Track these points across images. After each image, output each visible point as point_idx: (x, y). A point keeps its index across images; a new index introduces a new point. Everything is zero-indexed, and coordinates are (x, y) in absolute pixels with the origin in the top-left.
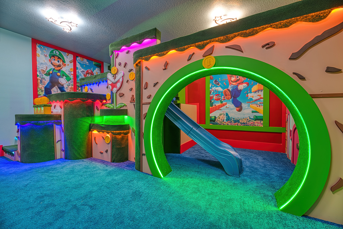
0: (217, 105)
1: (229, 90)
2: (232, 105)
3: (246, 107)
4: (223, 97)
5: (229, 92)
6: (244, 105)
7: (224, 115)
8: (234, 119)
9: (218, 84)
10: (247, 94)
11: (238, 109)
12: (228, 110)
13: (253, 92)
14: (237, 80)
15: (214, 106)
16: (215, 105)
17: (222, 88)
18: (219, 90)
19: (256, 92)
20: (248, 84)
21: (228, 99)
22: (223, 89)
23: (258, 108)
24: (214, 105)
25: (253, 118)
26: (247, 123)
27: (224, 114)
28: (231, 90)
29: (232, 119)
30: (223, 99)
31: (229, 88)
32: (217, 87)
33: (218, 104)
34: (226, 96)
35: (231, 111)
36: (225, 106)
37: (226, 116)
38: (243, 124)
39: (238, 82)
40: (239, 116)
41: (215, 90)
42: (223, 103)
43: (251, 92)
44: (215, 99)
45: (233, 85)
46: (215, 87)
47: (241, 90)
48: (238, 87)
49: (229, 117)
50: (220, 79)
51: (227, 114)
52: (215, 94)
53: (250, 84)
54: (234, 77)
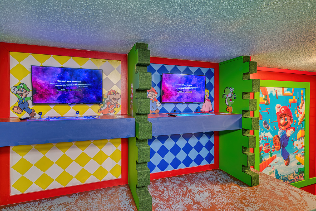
0: (266, 159)
1: (278, 136)
2: (281, 157)
3: (292, 159)
4: (272, 147)
5: (278, 140)
6: (291, 156)
7: (274, 174)
8: (283, 176)
9: (268, 128)
10: (294, 141)
11: (286, 162)
12: (277, 165)
13: (298, 139)
14: (286, 123)
15: (263, 162)
16: (265, 160)
17: (272, 133)
18: (268, 137)
19: (299, 139)
20: (294, 129)
21: (278, 149)
22: (273, 136)
23: (301, 158)
24: (263, 160)
25: (297, 171)
26: (293, 179)
27: (274, 172)
28: (280, 136)
29: (281, 178)
30: (273, 150)
31: (279, 134)
32: (266, 132)
33: (267, 157)
34: (276, 145)
35: (280, 166)
36: (275, 160)
37: (276, 174)
38: (290, 182)
39: (287, 126)
40: (287, 172)
41: (265, 137)
42: (273, 156)
43: (296, 140)
44: (264, 150)
45: (282, 130)
46: (264, 132)
47: (289, 137)
48: (286, 132)
49: (278, 175)
50: (269, 120)
51: (277, 172)
52: (264, 143)
53: (296, 130)
54: (283, 119)
